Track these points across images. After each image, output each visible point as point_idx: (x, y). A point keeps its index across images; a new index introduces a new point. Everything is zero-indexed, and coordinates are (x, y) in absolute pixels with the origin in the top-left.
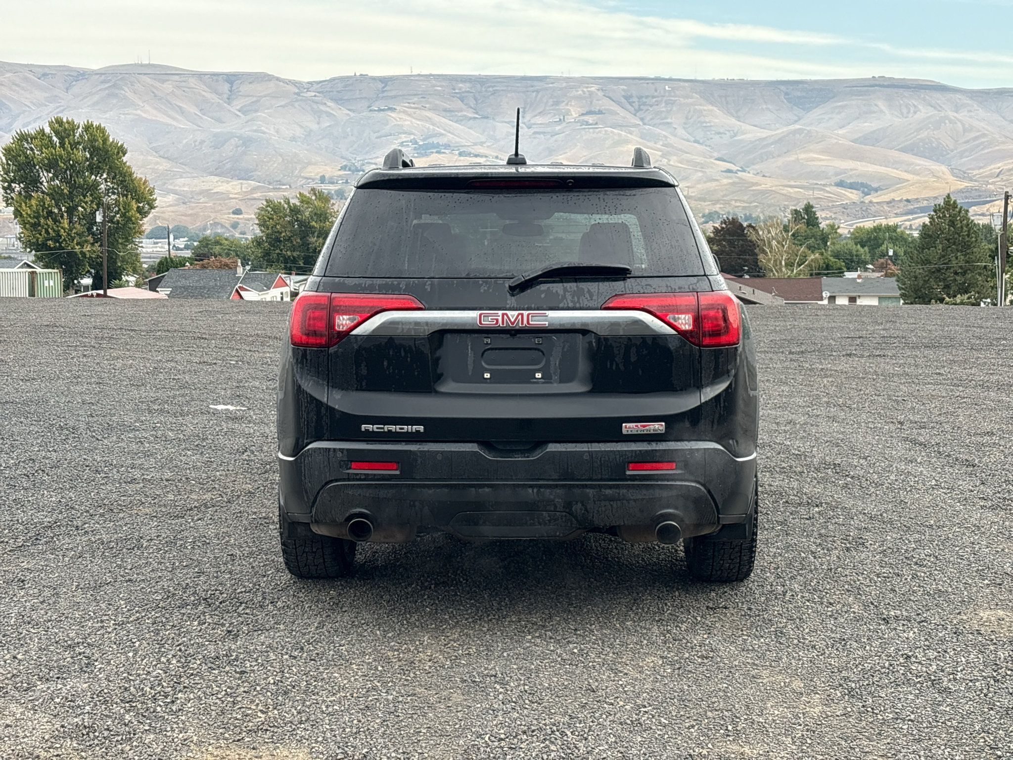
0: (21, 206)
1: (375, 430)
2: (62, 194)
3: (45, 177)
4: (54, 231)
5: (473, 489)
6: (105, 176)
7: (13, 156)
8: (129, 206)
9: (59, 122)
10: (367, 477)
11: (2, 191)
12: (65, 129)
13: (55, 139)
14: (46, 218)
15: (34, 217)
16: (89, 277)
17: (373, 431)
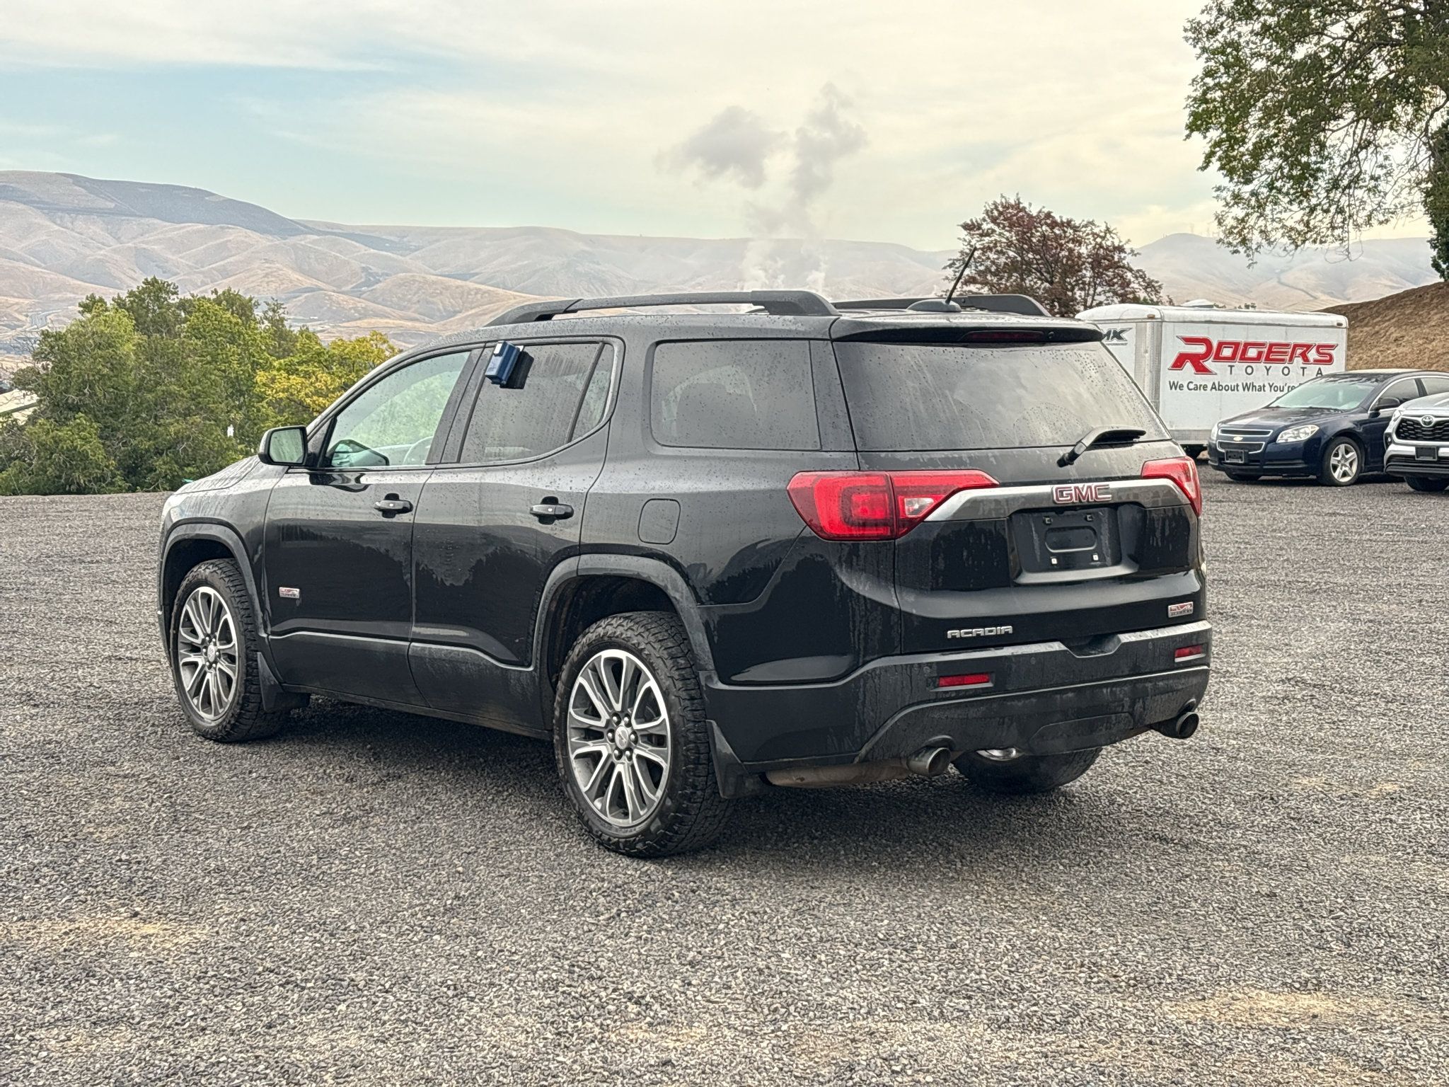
1: (964, 636)
5: (1058, 696)
10: (959, 695)
17: (961, 638)
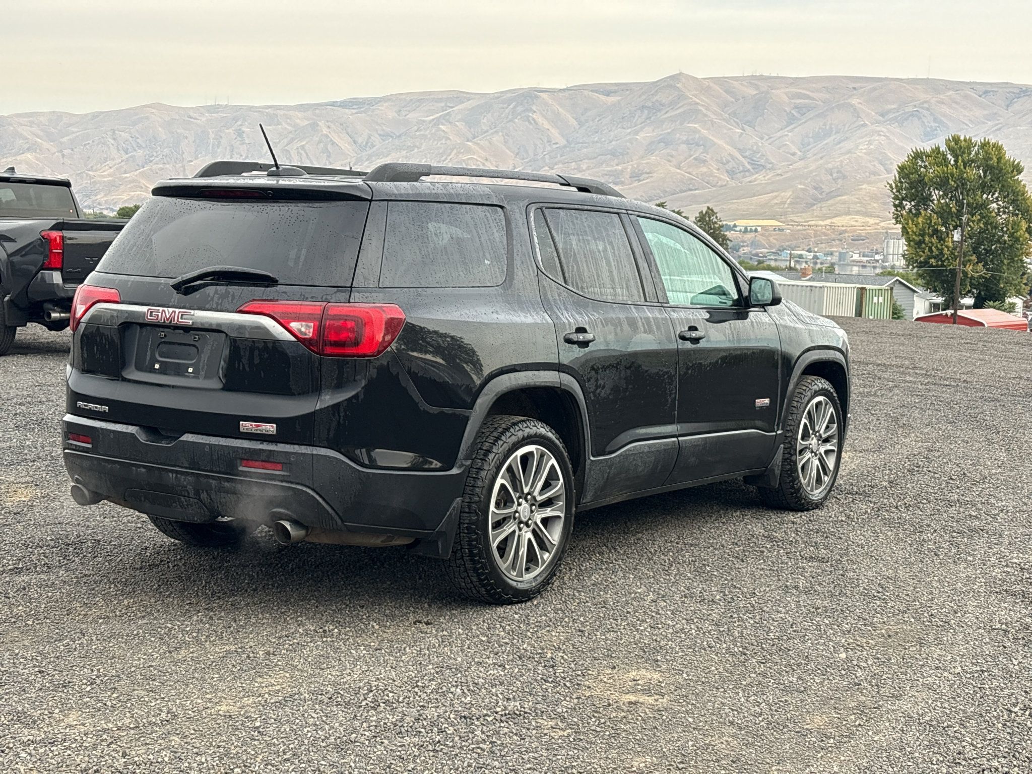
0: (907, 224)
2: (950, 213)
3: (936, 194)
4: (938, 249)
5: (135, 468)
6: (996, 195)
7: (907, 174)
8: (1018, 226)
9: (956, 140)
10: (76, 448)
11: (893, 209)
12: (961, 147)
13: (949, 157)
14: (931, 236)
15: (920, 235)
16: (971, 297)
